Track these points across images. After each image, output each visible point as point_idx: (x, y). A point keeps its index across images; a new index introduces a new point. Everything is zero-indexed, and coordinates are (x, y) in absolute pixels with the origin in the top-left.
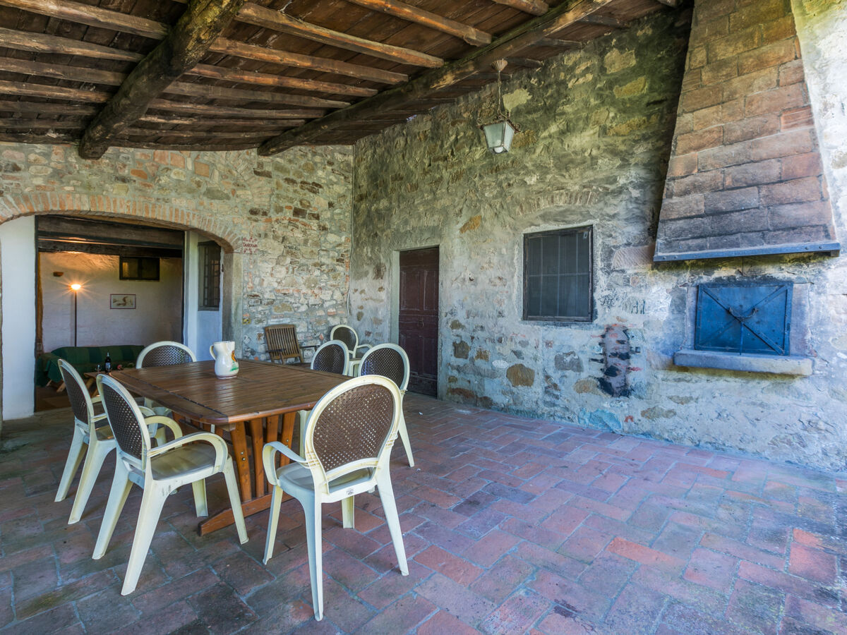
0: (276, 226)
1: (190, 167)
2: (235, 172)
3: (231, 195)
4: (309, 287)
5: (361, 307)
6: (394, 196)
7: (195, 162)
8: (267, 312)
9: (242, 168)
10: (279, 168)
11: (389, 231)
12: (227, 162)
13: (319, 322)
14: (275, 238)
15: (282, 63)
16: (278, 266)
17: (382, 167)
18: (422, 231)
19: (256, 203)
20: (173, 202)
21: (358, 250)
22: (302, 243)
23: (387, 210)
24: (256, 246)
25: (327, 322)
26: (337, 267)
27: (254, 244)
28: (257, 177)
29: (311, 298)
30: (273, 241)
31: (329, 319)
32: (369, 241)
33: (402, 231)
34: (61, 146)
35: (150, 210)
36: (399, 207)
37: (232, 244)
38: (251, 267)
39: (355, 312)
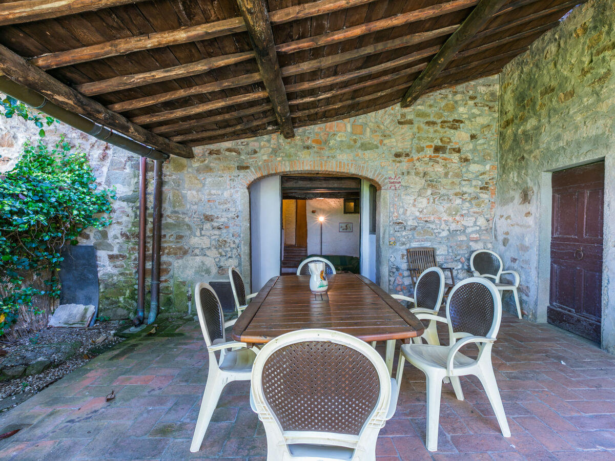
0: (418, 164)
1: (349, 129)
2: (382, 126)
3: (379, 145)
4: (450, 215)
5: (507, 233)
6: (544, 112)
7: (353, 126)
8: (410, 236)
9: (388, 121)
10: (420, 114)
11: (537, 151)
12: (376, 120)
13: (460, 246)
14: (417, 174)
15: (348, 5)
16: (420, 197)
17: (530, 85)
18: (579, 145)
19: (399, 147)
20: (338, 157)
21: (504, 176)
22: (443, 176)
23: (535, 130)
24: (399, 182)
25: (469, 247)
26: (481, 195)
27: (398, 181)
28: (401, 126)
29: (452, 224)
30: (414, 177)
31: (471, 244)
32: (515, 166)
33: (553, 148)
34: (275, 134)
35: (323, 165)
36: (549, 122)
37: (380, 183)
38: (396, 200)
39: (501, 238)
